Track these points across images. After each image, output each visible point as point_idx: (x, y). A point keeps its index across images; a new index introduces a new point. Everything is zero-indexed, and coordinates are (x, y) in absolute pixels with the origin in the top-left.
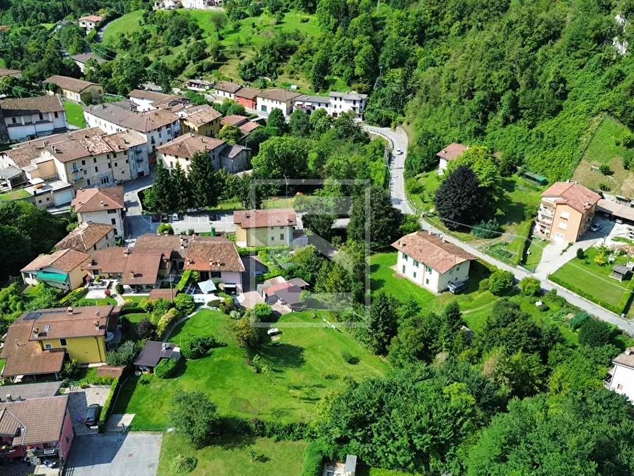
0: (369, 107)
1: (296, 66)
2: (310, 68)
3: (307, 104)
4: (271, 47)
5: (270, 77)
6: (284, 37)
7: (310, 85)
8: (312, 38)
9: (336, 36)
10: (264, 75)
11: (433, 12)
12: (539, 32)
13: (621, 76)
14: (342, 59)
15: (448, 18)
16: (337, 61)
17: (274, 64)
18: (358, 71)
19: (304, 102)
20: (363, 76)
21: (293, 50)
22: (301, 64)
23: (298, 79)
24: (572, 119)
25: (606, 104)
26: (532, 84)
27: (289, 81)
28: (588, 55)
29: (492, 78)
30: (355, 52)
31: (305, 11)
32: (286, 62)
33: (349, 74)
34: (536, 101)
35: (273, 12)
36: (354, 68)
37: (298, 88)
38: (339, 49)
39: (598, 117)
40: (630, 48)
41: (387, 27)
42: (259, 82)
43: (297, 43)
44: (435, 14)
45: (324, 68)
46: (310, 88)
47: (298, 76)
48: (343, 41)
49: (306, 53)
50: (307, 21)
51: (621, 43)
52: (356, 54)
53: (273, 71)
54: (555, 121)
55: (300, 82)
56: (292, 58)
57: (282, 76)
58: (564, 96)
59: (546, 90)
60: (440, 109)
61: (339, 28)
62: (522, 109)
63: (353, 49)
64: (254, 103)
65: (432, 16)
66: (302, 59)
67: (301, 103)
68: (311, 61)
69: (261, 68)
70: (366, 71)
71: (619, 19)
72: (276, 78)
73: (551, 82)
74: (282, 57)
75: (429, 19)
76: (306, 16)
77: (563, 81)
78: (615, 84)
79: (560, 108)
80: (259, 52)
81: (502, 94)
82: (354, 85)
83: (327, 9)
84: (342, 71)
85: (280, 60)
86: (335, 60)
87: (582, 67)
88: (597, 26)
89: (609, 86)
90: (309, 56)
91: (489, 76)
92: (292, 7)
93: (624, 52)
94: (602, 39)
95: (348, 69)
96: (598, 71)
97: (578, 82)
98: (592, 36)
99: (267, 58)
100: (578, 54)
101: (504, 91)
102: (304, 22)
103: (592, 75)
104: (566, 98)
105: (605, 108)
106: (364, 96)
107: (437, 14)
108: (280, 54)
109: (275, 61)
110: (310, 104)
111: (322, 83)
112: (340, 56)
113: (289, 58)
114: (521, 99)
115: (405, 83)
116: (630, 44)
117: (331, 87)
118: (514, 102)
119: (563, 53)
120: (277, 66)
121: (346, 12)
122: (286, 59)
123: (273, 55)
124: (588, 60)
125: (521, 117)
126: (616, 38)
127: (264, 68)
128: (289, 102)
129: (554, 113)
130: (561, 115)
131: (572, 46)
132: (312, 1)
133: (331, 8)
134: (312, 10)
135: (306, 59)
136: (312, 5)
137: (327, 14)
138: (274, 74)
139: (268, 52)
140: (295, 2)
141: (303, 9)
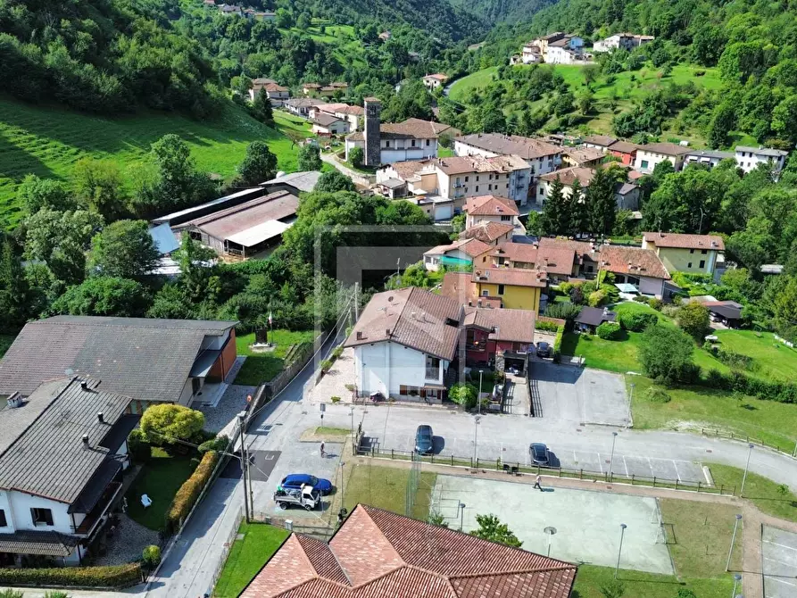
0: (789, 165)
1: (689, 120)
2: (707, 123)
3: (703, 159)
4: (658, 99)
5: (651, 132)
6: (675, 89)
7: (706, 141)
8: (711, 92)
9: (746, 86)
10: (646, 129)
14: (753, 112)
16: (747, 113)
17: (659, 118)
18: (776, 124)
19: (700, 157)
20: (781, 131)
21: (684, 104)
22: (695, 118)
23: (689, 135)
27: (677, 137)
30: (774, 103)
31: (700, 64)
32: (674, 116)
33: (764, 128)
35: (658, 66)
36: (771, 122)
37: (689, 145)
38: (752, 98)
42: (639, 136)
43: (690, 96)
45: (728, 120)
46: (706, 145)
47: (690, 132)
48: (759, 90)
49: (703, 106)
50: (703, 74)
52: (777, 104)
53: (656, 126)
55: (691, 139)
56: (682, 113)
57: (668, 132)
61: (751, 76)
63: (772, 99)
64: (633, 158)
66: (697, 113)
67: (696, 158)
68: (709, 115)
69: (643, 121)
70: (788, 125)
72: (660, 134)
74: (669, 111)
76: (701, 69)
80: (641, 105)
82: (771, 141)
83: (735, 56)
84: (753, 125)
85: (666, 114)
86: (744, 112)
90: (706, 109)
92: (683, 60)
95: (761, 123)
99: (651, 110)
102: (699, 75)
106: (785, 153)
108: (668, 107)
109: (661, 114)
110: (708, 160)
111: (723, 136)
112: (752, 107)
113: (678, 113)
117: (734, 144)
120: (662, 120)
121: (761, 61)
122: (674, 114)
123: (659, 107)
127: (646, 122)
128: (679, 157)
132: (711, 51)
133: (741, 56)
134: (711, 63)
135: (703, 112)
136: (711, 56)
137: (736, 61)
138: (658, 129)
139: (654, 105)
140: (687, 54)
141: (697, 62)
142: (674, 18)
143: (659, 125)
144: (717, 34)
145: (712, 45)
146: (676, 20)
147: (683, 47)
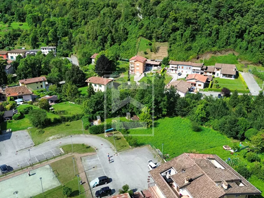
0: (58, 51)
1: (22, 41)
2: (29, 41)
3: (31, 53)
4: (9, 34)
5: (11, 46)
6: (14, 31)
7: (31, 47)
8: (27, 30)
9: (37, 28)
10: (8, 45)
11: (73, 18)
12: (114, 15)
13: (143, 25)
14: (42, 36)
15: (80, 19)
16: (40, 36)
17: (12, 41)
18: (50, 39)
19: (30, 52)
20: (52, 41)
21: (19, 35)
22: (24, 40)
23: (24, 46)
24: (132, 40)
25: (141, 34)
26: (116, 31)
27: (21, 47)
28: (131, 20)
29: (103, 31)
30: (47, 32)
31: (20, 21)
32: (17, 40)
33: (47, 40)
34: (119, 36)
35: (5, 23)
36: (48, 38)
37: (25, 49)
38: (40, 31)
39: (139, 38)
40: (143, 17)
41: (57, 24)
42: (7, 48)
43: (20, 33)
44: (74, 18)
45: (35, 39)
46: (31, 48)
47: (24, 44)
48: (41, 28)
49: (26, 35)
50: (22, 25)
51: (140, 15)
52: (48, 32)
53: (12, 44)
54: (126, 42)
55: (25, 47)
56: (19, 38)
57: (17, 45)
58: (127, 34)
59: (121, 32)
60: (86, 45)
61: (38, 25)
62: (115, 39)
63: (46, 31)
64: (7, 56)
65: (73, 19)
66: (24, 38)
67: (29, 53)
68: (28, 38)
69: (6, 43)
70: (53, 38)
71: (138, 8)
72: (14, 46)
73: (122, 29)
74: (15, 38)
75: (73, 20)
76: (21, 23)
77: (125, 29)
78: (142, 28)
79: (127, 38)
80: (4, 37)
81: (107, 36)
82: (50, 44)
83: (30, 18)
84: (43, 40)
85: (14, 39)
86: (39, 36)
87: (130, 24)
88: (132, 11)
89: (140, 29)
90: (27, 36)
91: (102, 30)
92: (14, 21)
93: (142, 18)
94: (134, 15)
95: (45, 39)
96: (136, 24)
97: (131, 29)
98: (131, 14)
99: (8, 39)
100: (128, 20)
101: (108, 34)
102: (21, 25)
103: (134, 26)
104: (128, 34)
105: (141, 35)
106: (55, 47)
107: (75, 18)
108: (14, 37)
109: (12, 40)
110: (33, 53)
111: (35, 44)
112: (41, 34)
113: (18, 39)
114: (114, 36)
115: (70, 41)
116: (143, 15)
117: (40, 46)
118: (112, 38)
119: (124, 21)
120: (13, 42)
121: (39, 19)
122: (17, 39)
123: (10, 37)
124: (132, 22)
125: (116, 42)
126: (138, 14)
127: (8, 43)
128: (23, 53)
129: (126, 39)
130: (128, 40)
131: (126, 18)
132: (22, 17)
133: (32, 18)
134: (24, 21)
135: (26, 37)
136: (23, 19)
137: (31, 20)
138: (13, 45)
139: (8, 36)
140: (15, 18)
141: (19, 21)
142: (5, 7)
143: (13, 43)
144: (22, 11)
145: (22, 15)
146: (6, 7)
147: (12, 16)
